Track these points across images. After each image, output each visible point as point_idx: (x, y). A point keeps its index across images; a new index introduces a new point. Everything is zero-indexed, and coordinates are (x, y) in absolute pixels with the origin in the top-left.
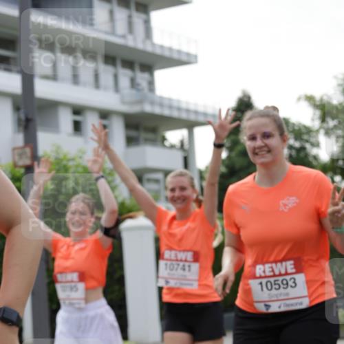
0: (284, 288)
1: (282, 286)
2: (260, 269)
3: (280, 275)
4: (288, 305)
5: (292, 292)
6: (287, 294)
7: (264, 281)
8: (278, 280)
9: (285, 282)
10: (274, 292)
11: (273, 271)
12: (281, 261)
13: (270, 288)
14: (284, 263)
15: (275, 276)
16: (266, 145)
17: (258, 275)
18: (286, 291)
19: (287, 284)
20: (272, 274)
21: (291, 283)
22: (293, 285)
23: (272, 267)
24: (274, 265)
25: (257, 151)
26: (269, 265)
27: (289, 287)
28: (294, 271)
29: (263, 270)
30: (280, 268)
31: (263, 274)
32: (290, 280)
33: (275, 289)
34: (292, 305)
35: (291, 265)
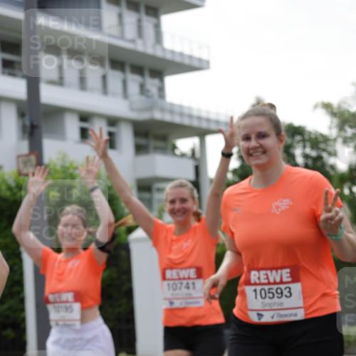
0: (278, 297)
1: (276, 295)
2: (255, 275)
3: (275, 283)
4: (281, 316)
5: (287, 302)
6: (282, 304)
7: (259, 288)
8: (272, 289)
9: (279, 291)
10: (267, 300)
11: (268, 278)
12: (277, 269)
13: (263, 295)
14: (279, 271)
15: (269, 283)
16: (261, 146)
17: (252, 281)
18: (280, 300)
19: (282, 293)
20: (266, 281)
21: (285, 292)
22: (288, 294)
23: (267, 275)
24: (269, 272)
25: (251, 152)
26: (265, 272)
27: (284, 297)
28: (290, 279)
29: (257, 276)
30: (274, 276)
31: (258, 282)
32: (285, 289)
33: (269, 297)
34: (285, 316)
35: (287, 273)
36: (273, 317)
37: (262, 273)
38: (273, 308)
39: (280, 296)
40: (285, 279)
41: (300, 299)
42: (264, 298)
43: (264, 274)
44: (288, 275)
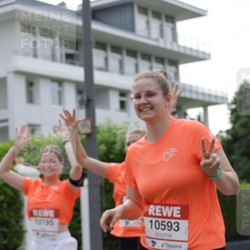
0: (168, 229)
1: (167, 227)
2: (152, 208)
3: (167, 217)
4: (169, 246)
5: (175, 235)
6: (170, 236)
7: (154, 220)
8: (164, 222)
9: (170, 224)
11: (162, 212)
12: (170, 205)
13: (157, 227)
14: (172, 208)
15: (162, 217)
16: (149, 103)
17: (150, 214)
18: (170, 232)
19: (171, 226)
20: (160, 215)
21: (174, 226)
22: (176, 229)
23: (161, 209)
24: (163, 207)
25: (141, 108)
26: (160, 207)
27: (173, 230)
28: (179, 216)
29: (154, 209)
30: (167, 211)
31: (154, 214)
32: (175, 223)
33: (162, 228)
34: (172, 246)
35: (178, 210)
36: (162, 246)
37: (158, 207)
38: (164, 238)
39: (170, 228)
40: (175, 215)
41: (186, 234)
42: (158, 229)
43: (159, 209)
44: (179, 212)
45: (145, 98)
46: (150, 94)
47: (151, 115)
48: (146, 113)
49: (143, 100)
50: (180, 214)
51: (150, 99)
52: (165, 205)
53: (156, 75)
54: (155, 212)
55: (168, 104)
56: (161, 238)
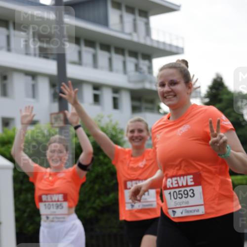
0: (185, 197)
1: (184, 195)
2: (169, 182)
3: (183, 186)
4: (188, 212)
5: (191, 201)
6: (188, 202)
7: (172, 191)
8: (181, 191)
11: (178, 183)
12: (183, 175)
13: (175, 197)
14: (185, 177)
15: (179, 187)
17: (168, 187)
18: (187, 200)
19: (187, 194)
20: (177, 185)
21: (190, 193)
22: (192, 195)
23: (177, 180)
24: (178, 178)
27: (189, 197)
28: (193, 183)
29: (171, 182)
30: (182, 181)
31: (171, 186)
32: (190, 190)
33: (179, 198)
34: (191, 211)
35: (191, 178)
36: (182, 213)
37: (174, 179)
38: (182, 206)
39: (186, 196)
40: (189, 183)
41: (201, 198)
42: (176, 199)
43: (175, 180)
44: (192, 180)
45: (169, 86)
46: (173, 83)
47: (174, 101)
48: (170, 100)
49: (166, 88)
50: (194, 181)
51: (173, 87)
52: (180, 176)
53: (178, 66)
54: (172, 184)
55: (189, 91)
56: (179, 206)
